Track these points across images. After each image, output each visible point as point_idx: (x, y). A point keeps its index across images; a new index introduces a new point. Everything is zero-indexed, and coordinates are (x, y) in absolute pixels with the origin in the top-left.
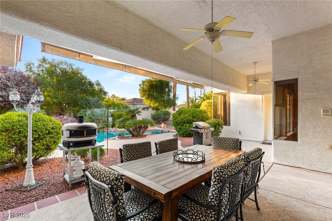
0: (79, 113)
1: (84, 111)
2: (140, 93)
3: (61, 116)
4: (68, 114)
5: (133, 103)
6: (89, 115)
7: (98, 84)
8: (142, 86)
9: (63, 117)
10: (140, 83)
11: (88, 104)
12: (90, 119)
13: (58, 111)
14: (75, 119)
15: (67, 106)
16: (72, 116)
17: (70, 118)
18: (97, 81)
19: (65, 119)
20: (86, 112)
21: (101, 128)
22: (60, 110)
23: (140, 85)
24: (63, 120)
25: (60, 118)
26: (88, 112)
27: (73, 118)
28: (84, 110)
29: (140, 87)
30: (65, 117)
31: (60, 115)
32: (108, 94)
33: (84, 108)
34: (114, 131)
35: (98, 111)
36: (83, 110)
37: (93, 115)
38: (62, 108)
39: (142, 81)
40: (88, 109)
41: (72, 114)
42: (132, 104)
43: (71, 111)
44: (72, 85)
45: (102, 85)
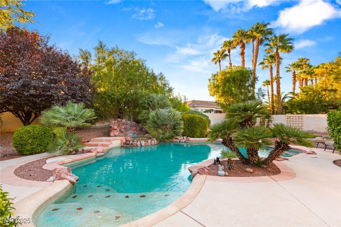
0: (140, 115)
1: (146, 113)
2: (209, 90)
3: (119, 120)
4: (127, 117)
5: (194, 106)
6: (153, 117)
7: (162, 78)
8: (212, 81)
9: (122, 121)
10: (209, 78)
11: (150, 103)
12: (154, 124)
13: (116, 112)
14: (135, 123)
15: (126, 107)
16: (131, 119)
17: (129, 122)
18: (161, 73)
19: (124, 124)
20: (148, 114)
21: (169, 138)
22: (118, 112)
23: (210, 80)
24: (120, 124)
25: (118, 122)
26: (152, 113)
27: (133, 123)
28: (146, 111)
29: (210, 83)
30: (124, 120)
31: (119, 118)
32: (174, 91)
33: (145, 109)
34: (185, 142)
35: (165, 112)
36: (144, 111)
37: (158, 118)
38: (120, 109)
39: (212, 74)
40: (150, 110)
41: (132, 117)
42: (192, 106)
43: (131, 114)
44: (132, 77)
45: (166, 79)
